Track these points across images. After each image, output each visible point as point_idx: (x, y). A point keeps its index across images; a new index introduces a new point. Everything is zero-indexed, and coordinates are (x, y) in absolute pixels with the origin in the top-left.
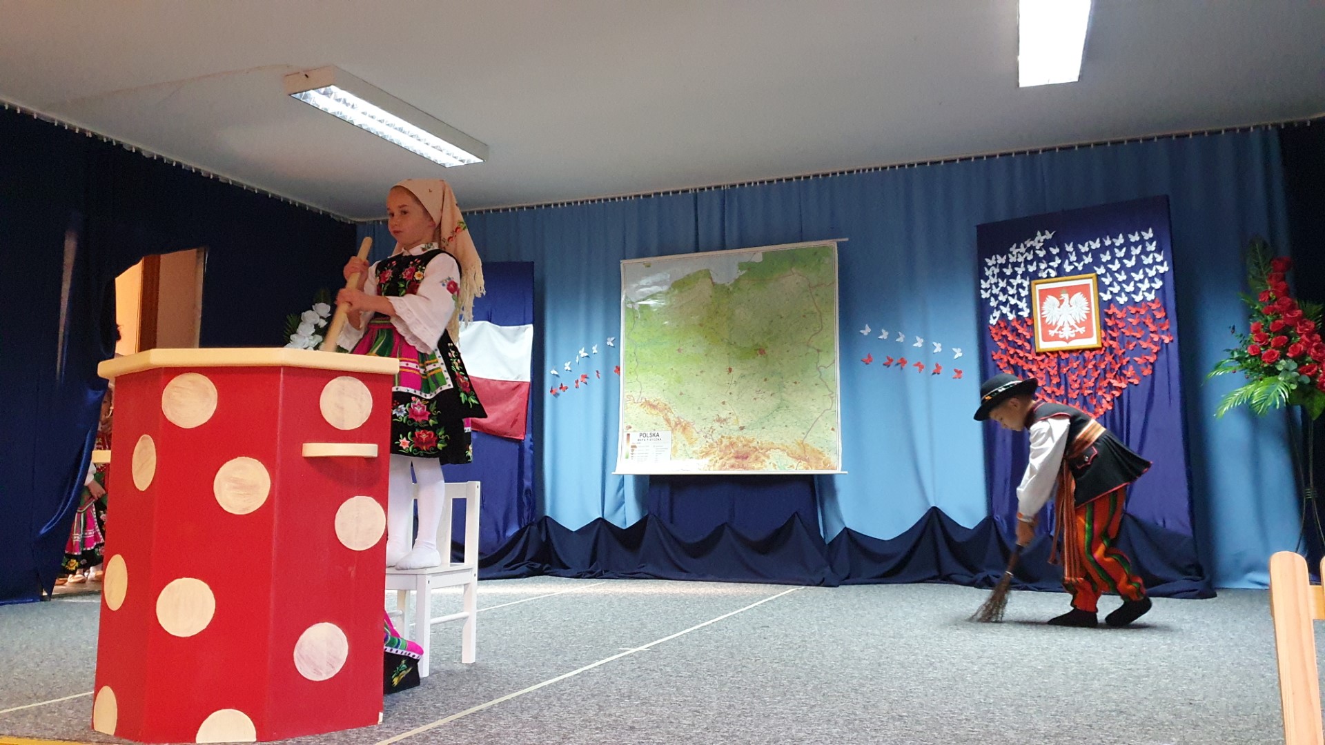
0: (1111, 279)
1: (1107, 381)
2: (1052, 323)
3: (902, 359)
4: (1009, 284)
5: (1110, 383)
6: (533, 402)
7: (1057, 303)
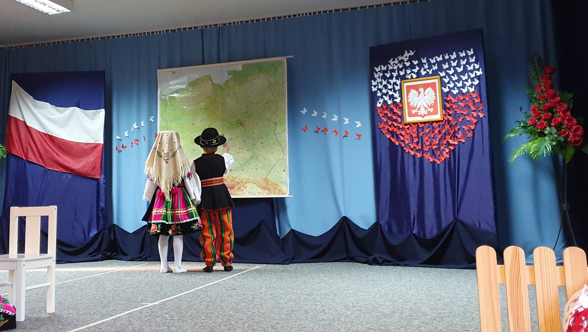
0: (448, 79)
1: (446, 140)
2: (414, 106)
3: (326, 128)
4: (389, 83)
5: (448, 142)
6: (105, 155)
7: (417, 94)
